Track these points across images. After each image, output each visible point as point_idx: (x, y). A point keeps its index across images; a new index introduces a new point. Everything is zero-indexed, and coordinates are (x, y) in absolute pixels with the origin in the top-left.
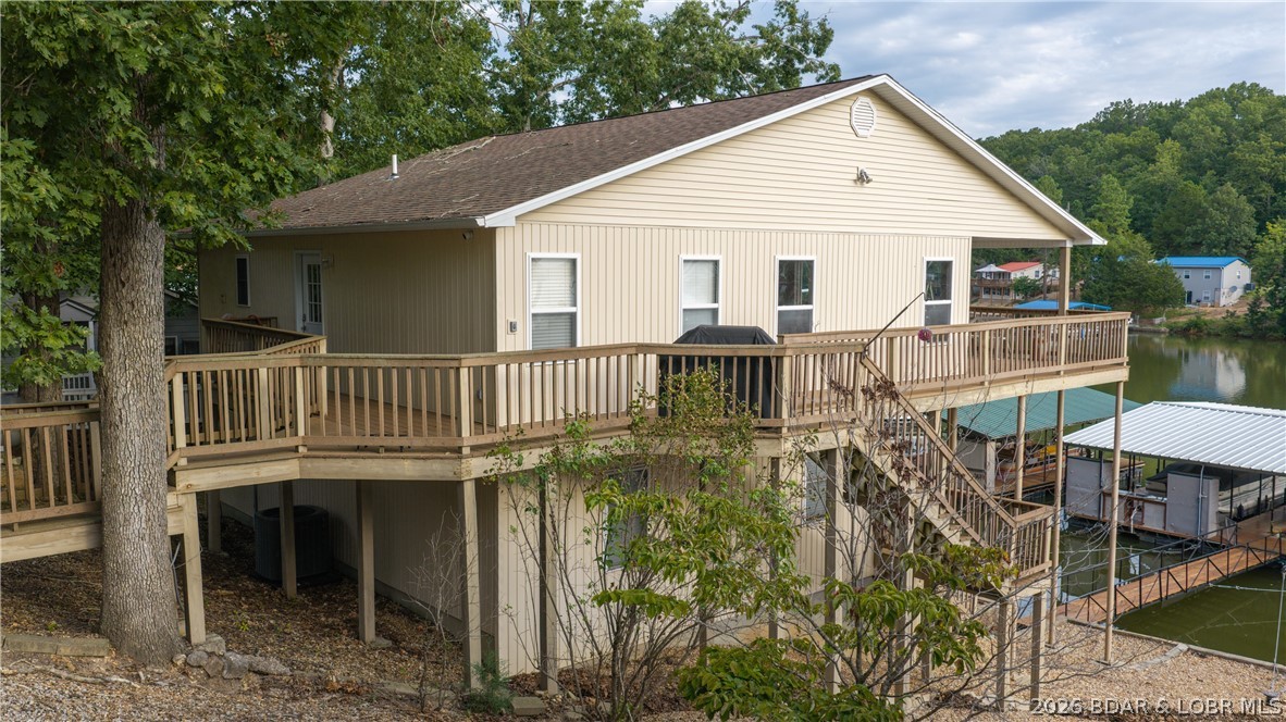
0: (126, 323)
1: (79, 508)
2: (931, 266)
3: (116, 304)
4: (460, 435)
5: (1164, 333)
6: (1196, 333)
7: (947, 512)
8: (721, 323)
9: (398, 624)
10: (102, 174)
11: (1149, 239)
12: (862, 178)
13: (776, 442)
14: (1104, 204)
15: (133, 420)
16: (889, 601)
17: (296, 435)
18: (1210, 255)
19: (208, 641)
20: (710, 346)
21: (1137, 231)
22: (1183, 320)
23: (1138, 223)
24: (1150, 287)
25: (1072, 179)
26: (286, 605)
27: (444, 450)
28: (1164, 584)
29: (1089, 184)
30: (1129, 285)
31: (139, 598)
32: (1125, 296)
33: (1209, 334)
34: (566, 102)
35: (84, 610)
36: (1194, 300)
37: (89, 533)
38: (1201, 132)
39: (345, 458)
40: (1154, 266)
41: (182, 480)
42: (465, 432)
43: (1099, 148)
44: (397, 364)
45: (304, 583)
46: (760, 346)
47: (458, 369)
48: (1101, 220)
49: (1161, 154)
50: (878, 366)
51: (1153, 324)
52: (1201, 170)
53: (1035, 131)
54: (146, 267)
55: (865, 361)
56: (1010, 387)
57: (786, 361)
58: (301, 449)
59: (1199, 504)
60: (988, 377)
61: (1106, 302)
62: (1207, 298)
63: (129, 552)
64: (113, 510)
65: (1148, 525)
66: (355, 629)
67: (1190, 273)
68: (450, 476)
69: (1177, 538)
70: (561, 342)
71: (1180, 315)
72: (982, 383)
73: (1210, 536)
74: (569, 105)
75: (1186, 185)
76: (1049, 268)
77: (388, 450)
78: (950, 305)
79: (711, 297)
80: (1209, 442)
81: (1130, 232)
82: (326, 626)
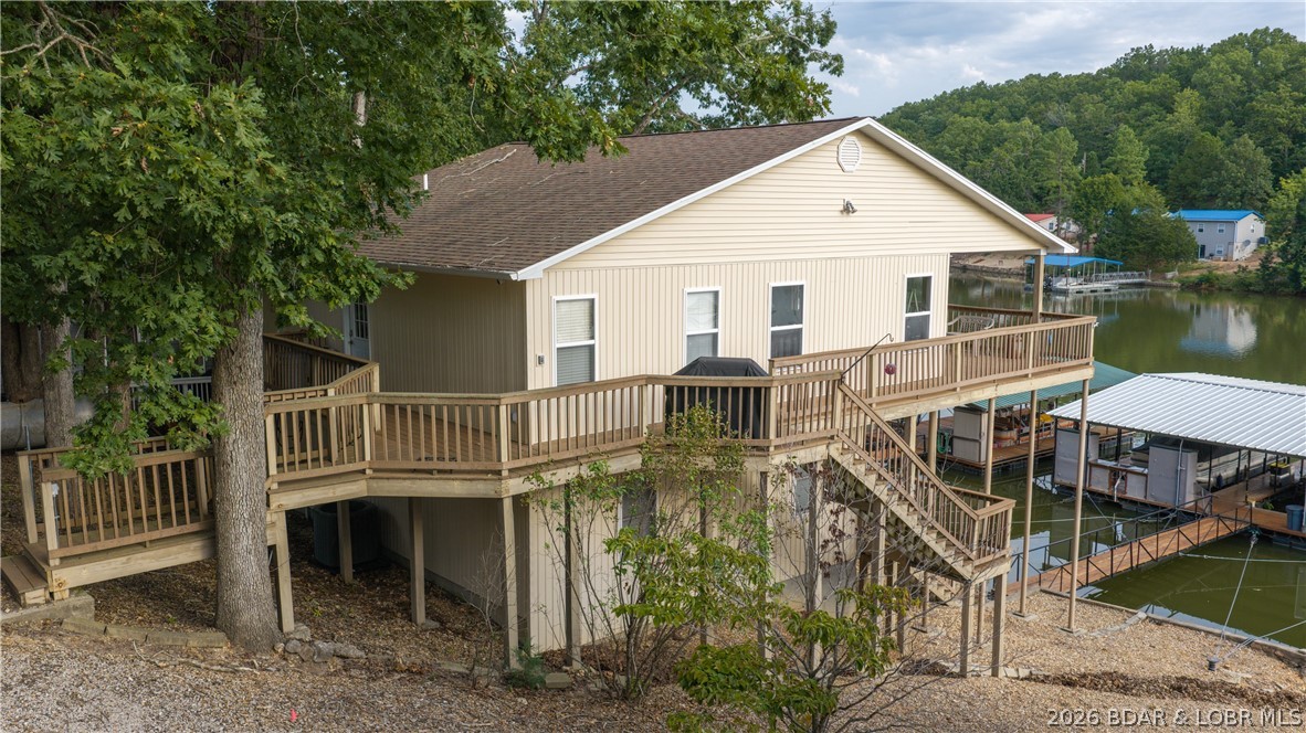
0: (235, 383)
1: (195, 527)
2: (912, 283)
3: (228, 368)
4: (499, 460)
5: (1175, 287)
6: (1207, 287)
7: (915, 510)
8: (720, 355)
9: (443, 607)
10: (237, 295)
11: (1164, 191)
12: (848, 209)
13: (764, 459)
14: (1119, 156)
15: (241, 459)
16: (823, 628)
17: (364, 460)
18: (1224, 208)
19: (296, 630)
20: (709, 378)
21: (1153, 182)
22: (1195, 274)
23: (1155, 175)
24: (1163, 241)
25: (1089, 128)
26: (345, 589)
27: (487, 472)
28: (1135, 554)
29: (1107, 134)
30: (1142, 239)
31: (248, 600)
32: (1138, 251)
33: (1220, 289)
34: (579, 87)
35: (187, 602)
36: (1207, 254)
37: (203, 547)
38: (1221, 81)
39: (405, 479)
40: (1167, 220)
41: (276, 501)
42: (504, 458)
43: (1119, 96)
44: (447, 402)
45: (359, 568)
46: (752, 378)
47: (498, 407)
48: (1115, 173)
49: (1180, 104)
50: (853, 388)
51: (1165, 278)
52: (1220, 121)
53: (1055, 76)
54: (250, 338)
55: (842, 387)
56: (981, 391)
57: (773, 391)
58: (368, 471)
59: (1178, 476)
60: (960, 383)
61: (1119, 256)
62: (1220, 252)
63: (239, 563)
64: (226, 531)
65: (1130, 495)
66: (408, 612)
67: (1204, 227)
68: (492, 495)
69: (1155, 507)
70: (582, 378)
71: (1193, 269)
72: (955, 390)
73: (1187, 506)
74: (582, 89)
75: (1203, 137)
76: (1063, 221)
77: (440, 471)
78: (929, 316)
79: (711, 324)
80: (1190, 416)
81: (1146, 183)
82: (383, 610)
